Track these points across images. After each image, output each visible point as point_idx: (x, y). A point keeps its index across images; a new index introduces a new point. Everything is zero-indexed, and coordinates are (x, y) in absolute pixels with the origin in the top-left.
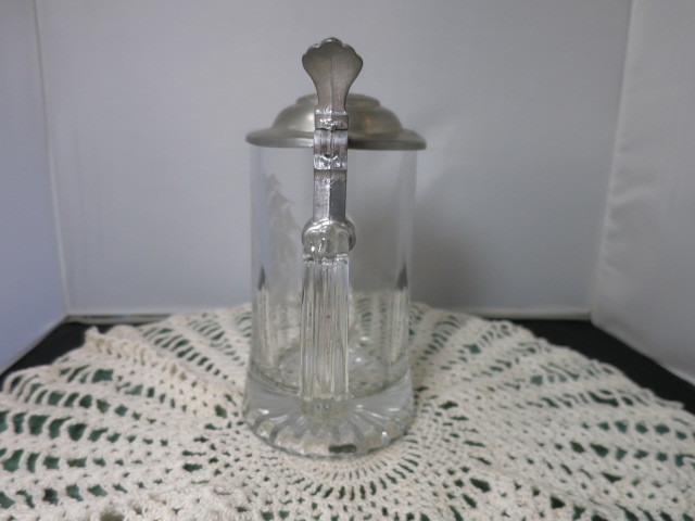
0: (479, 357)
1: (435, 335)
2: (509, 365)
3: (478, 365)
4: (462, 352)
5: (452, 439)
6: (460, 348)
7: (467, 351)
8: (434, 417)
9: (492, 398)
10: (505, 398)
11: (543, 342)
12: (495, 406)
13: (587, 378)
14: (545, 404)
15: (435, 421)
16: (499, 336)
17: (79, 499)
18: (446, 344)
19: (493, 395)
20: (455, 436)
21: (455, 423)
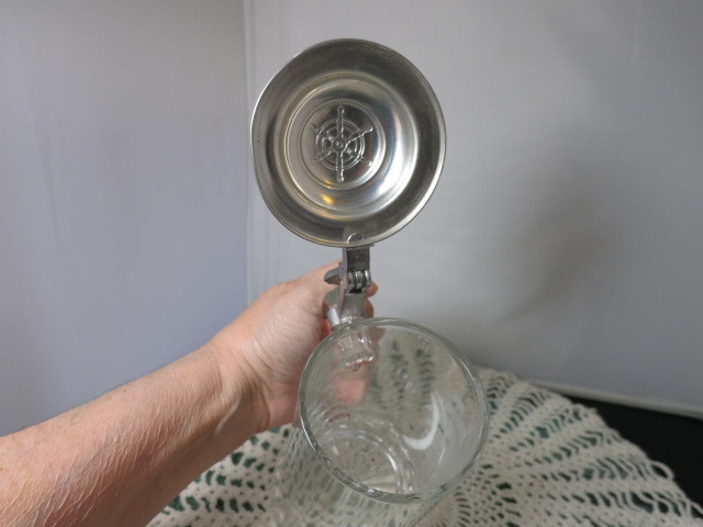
0: (546, 442)
1: (515, 412)
2: (569, 453)
3: (544, 449)
4: (532, 434)
5: (498, 518)
6: (533, 430)
7: (537, 433)
8: (490, 494)
9: (543, 486)
10: (555, 488)
11: (609, 432)
12: (544, 495)
13: (635, 478)
14: (587, 499)
15: (490, 499)
16: (571, 421)
17: (236, 510)
18: (521, 424)
19: (545, 483)
20: (501, 516)
21: (505, 504)
